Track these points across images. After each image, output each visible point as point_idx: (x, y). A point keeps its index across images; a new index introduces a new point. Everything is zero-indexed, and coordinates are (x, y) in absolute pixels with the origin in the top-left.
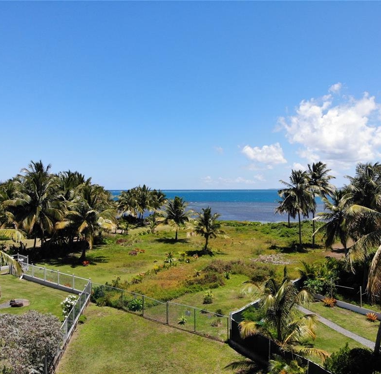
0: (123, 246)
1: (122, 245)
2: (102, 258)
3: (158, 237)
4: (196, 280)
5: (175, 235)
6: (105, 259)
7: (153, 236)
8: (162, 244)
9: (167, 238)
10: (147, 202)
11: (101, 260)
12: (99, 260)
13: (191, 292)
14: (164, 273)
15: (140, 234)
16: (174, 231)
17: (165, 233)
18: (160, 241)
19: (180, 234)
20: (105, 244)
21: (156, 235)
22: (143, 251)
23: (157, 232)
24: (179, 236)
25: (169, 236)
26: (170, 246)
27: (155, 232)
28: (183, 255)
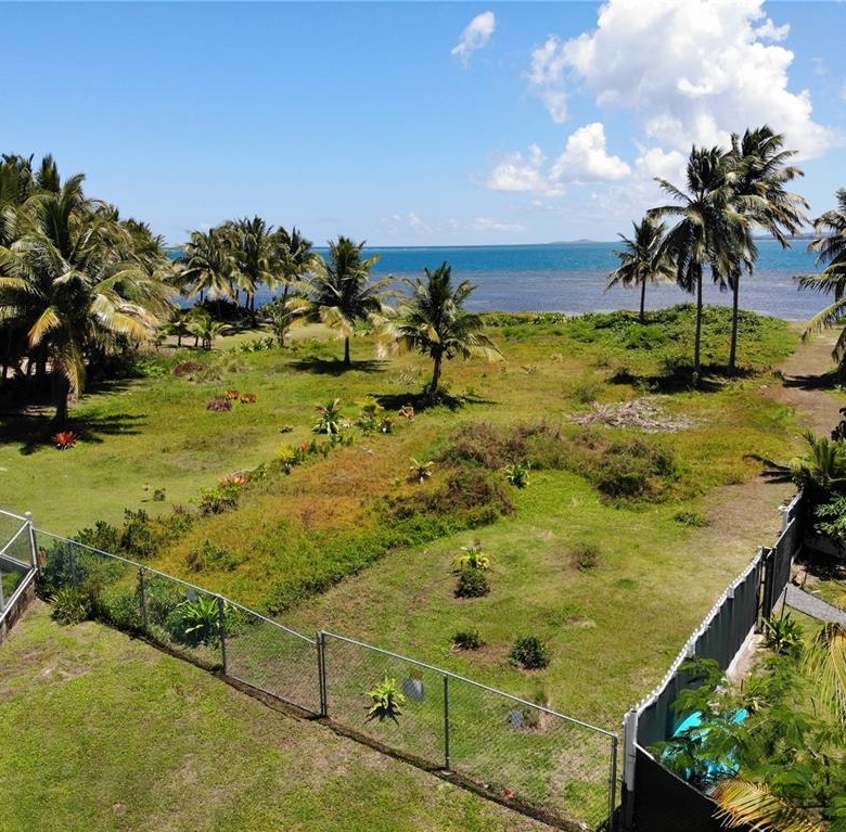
0: (193, 383)
1: (191, 380)
2: (121, 422)
3: (295, 358)
4: (420, 498)
5: (343, 350)
6: (133, 422)
7: (282, 354)
8: (306, 378)
9: (320, 358)
10: (262, 262)
11: (118, 426)
12: (113, 426)
13: (406, 543)
14: (312, 472)
15: (246, 349)
16: (339, 341)
17: (317, 347)
18: (302, 367)
19: (356, 349)
20: (141, 376)
21: (290, 351)
22: (252, 399)
23: (294, 342)
24: (355, 353)
25: (326, 355)
26: (330, 381)
27: (286, 343)
28: (370, 409)
